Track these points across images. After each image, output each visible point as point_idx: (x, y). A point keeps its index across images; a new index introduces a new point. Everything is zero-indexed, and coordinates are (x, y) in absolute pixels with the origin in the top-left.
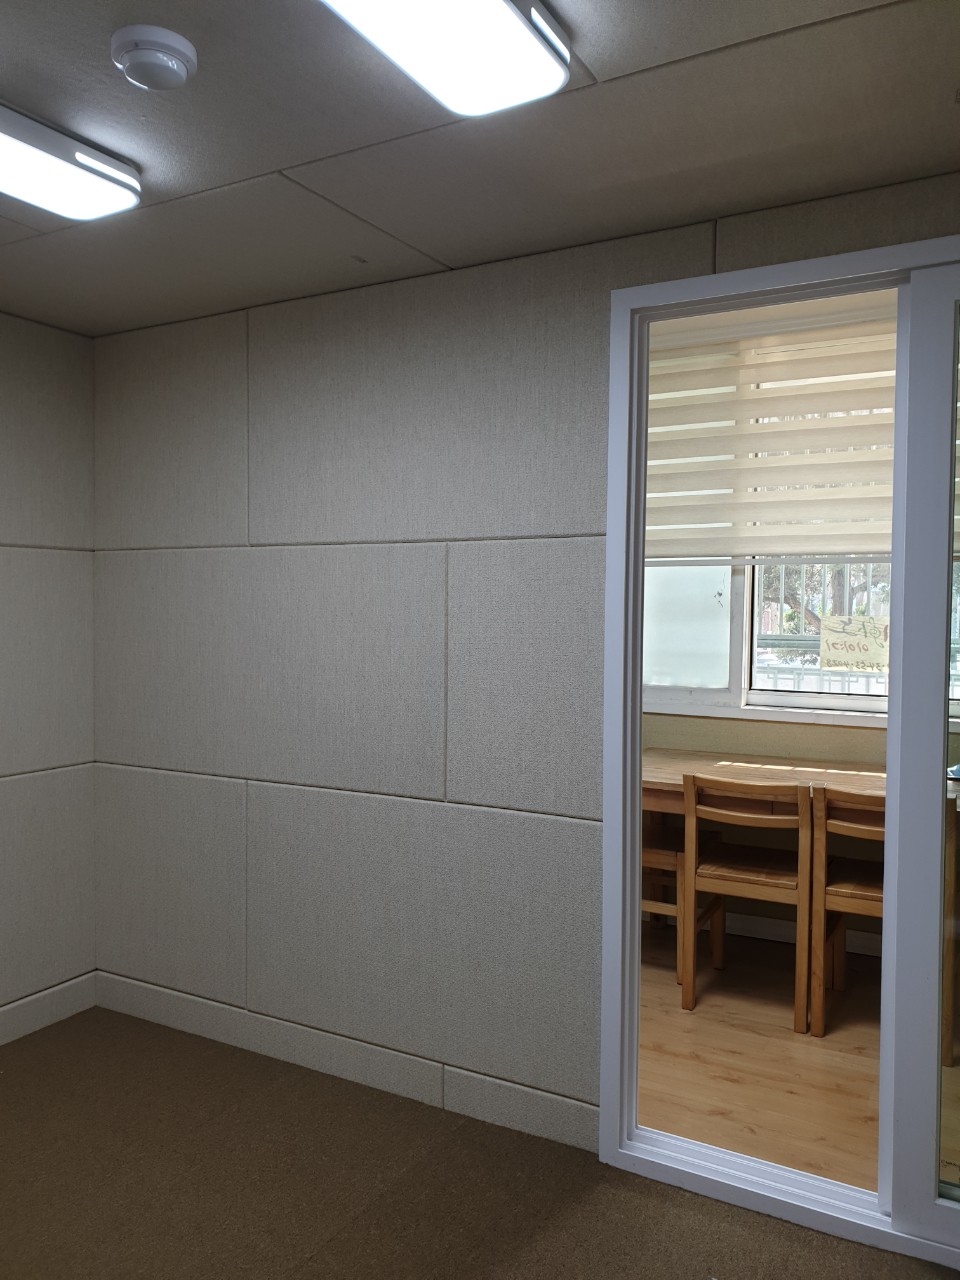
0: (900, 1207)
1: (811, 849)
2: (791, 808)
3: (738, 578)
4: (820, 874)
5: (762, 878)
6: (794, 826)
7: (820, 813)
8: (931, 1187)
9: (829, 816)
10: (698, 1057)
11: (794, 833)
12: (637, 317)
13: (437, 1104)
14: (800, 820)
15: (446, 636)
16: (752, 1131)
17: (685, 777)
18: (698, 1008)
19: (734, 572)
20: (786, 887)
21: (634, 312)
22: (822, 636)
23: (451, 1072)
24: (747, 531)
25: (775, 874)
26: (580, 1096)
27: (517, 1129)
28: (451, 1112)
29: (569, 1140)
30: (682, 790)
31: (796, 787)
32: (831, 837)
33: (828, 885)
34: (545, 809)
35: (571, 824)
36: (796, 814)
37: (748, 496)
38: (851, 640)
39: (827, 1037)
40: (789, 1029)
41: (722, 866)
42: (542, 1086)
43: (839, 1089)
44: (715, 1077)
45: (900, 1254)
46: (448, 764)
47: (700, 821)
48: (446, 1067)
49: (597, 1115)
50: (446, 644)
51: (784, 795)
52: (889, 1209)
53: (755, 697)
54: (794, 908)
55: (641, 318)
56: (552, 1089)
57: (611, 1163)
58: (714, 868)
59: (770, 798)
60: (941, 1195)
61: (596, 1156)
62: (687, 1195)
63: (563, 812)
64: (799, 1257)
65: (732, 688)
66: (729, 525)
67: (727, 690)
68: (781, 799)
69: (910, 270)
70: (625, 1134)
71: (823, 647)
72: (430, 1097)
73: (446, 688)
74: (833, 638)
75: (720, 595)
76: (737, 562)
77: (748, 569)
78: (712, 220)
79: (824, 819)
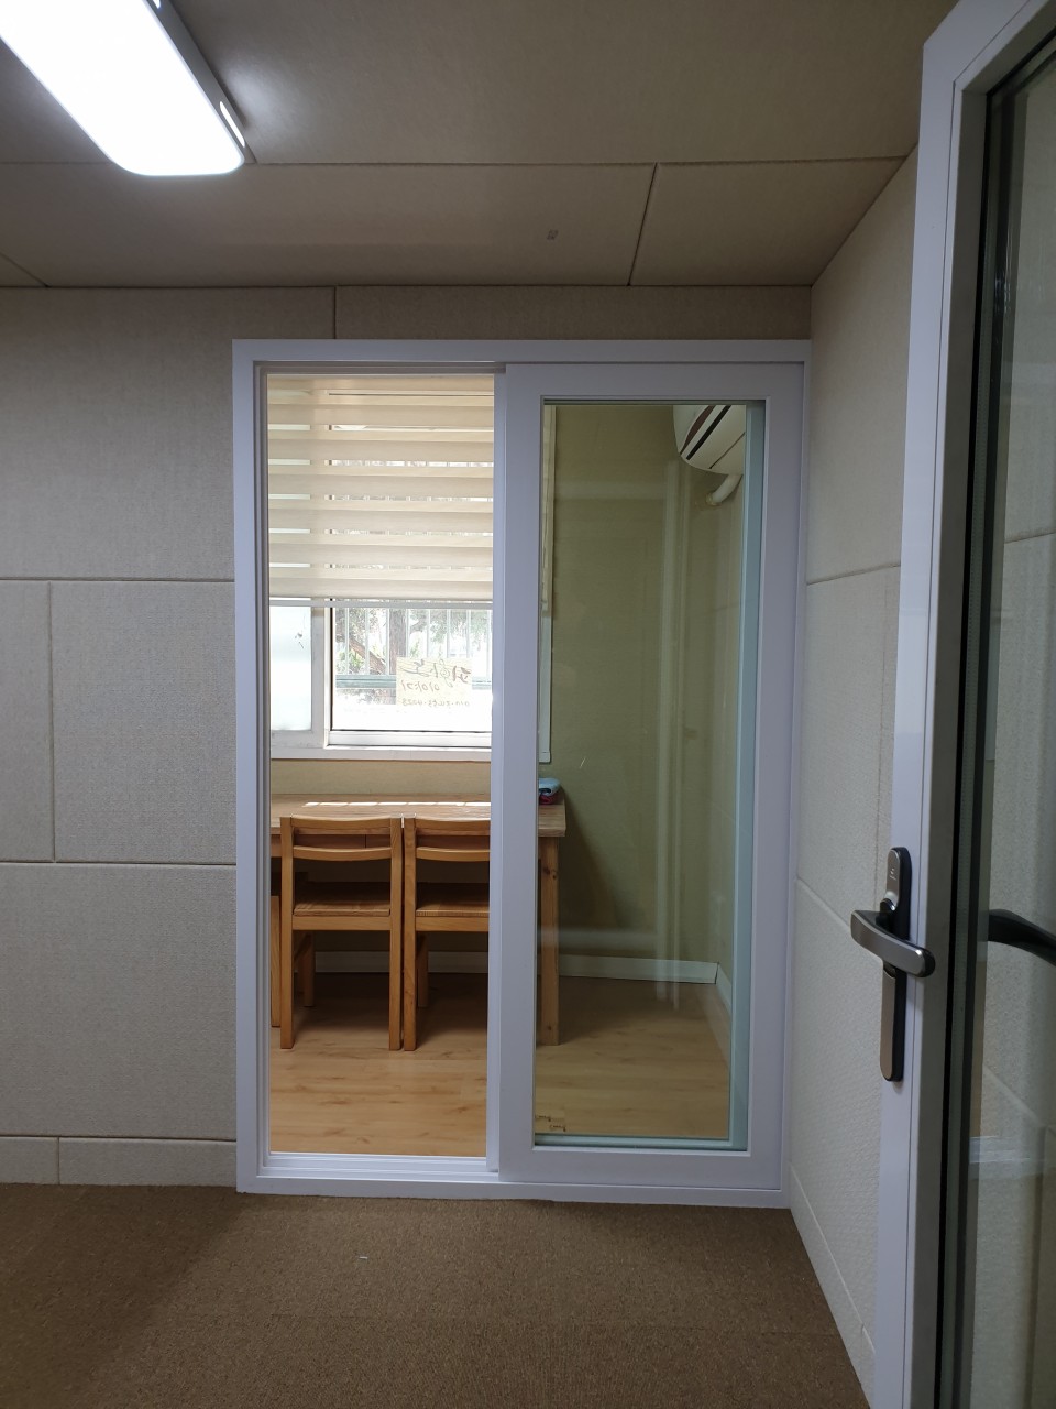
0: (506, 1163)
1: (403, 877)
2: (384, 840)
3: (317, 619)
4: (411, 898)
5: (357, 910)
6: (387, 857)
7: (410, 841)
8: (530, 1139)
9: (418, 845)
10: (304, 1089)
11: (385, 864)
12: (258, 368)
13: (51, 1180)
14: (391, 851)
15: (51, 684)
16: (366, 1141)
17: (282, 819)
18: (296, 1046)
19: (314, 613)
20: (379, 915)
21: (256, 363)
22: (397, 676)
23: (66, 1143)
24: (326, 573)
25: (369, 904)
26: (214, 1136)
27: (146, 1184)
28: (69, 1186)
29: (203, 1183)
30: (279, 833)
31: (389, 820)
32: (420, 863)
33: (417, 907)
34: (172, 859)
35: (201, 872)
36: (388, 844)
37: (325, 539)
38: (424, 680)
39: (419, 1049)
40: (384, 1049)
41: (318, 904)
42: (174, 1135)
43: (435, 1091)
44: (323, 1104)
45: (508, 1200)
46: (57, 823)
47: (296, 861)
48: (61, 1139)
49: (234, 1150)
50: (51, 693)
51: (378, 829)
52: (497, 1166)
53: (336, 737)
54: (387, 933)
55: (262, 369)
56: (184, 1135)
57: (249, 1191)
58: (309, 906)
59: (363, 832)
60: (536, 1144)
61: (232, 1190)
62: (325, 1200)
63: (192, 859)
64: (428, 1222)
65: (315, 729)
66: (307, 565)
67: (310, 731)
68: (375, 832)
69: (505, 363)
70: (260, 1160)
71: (399, 687)
72: (42, 1175)
73: (52, 740)
74: (408, 678)
75: (301, 636)
76: (315, 603)
77: (327, 610)
78: (333, 287)
79: (414, 847)
